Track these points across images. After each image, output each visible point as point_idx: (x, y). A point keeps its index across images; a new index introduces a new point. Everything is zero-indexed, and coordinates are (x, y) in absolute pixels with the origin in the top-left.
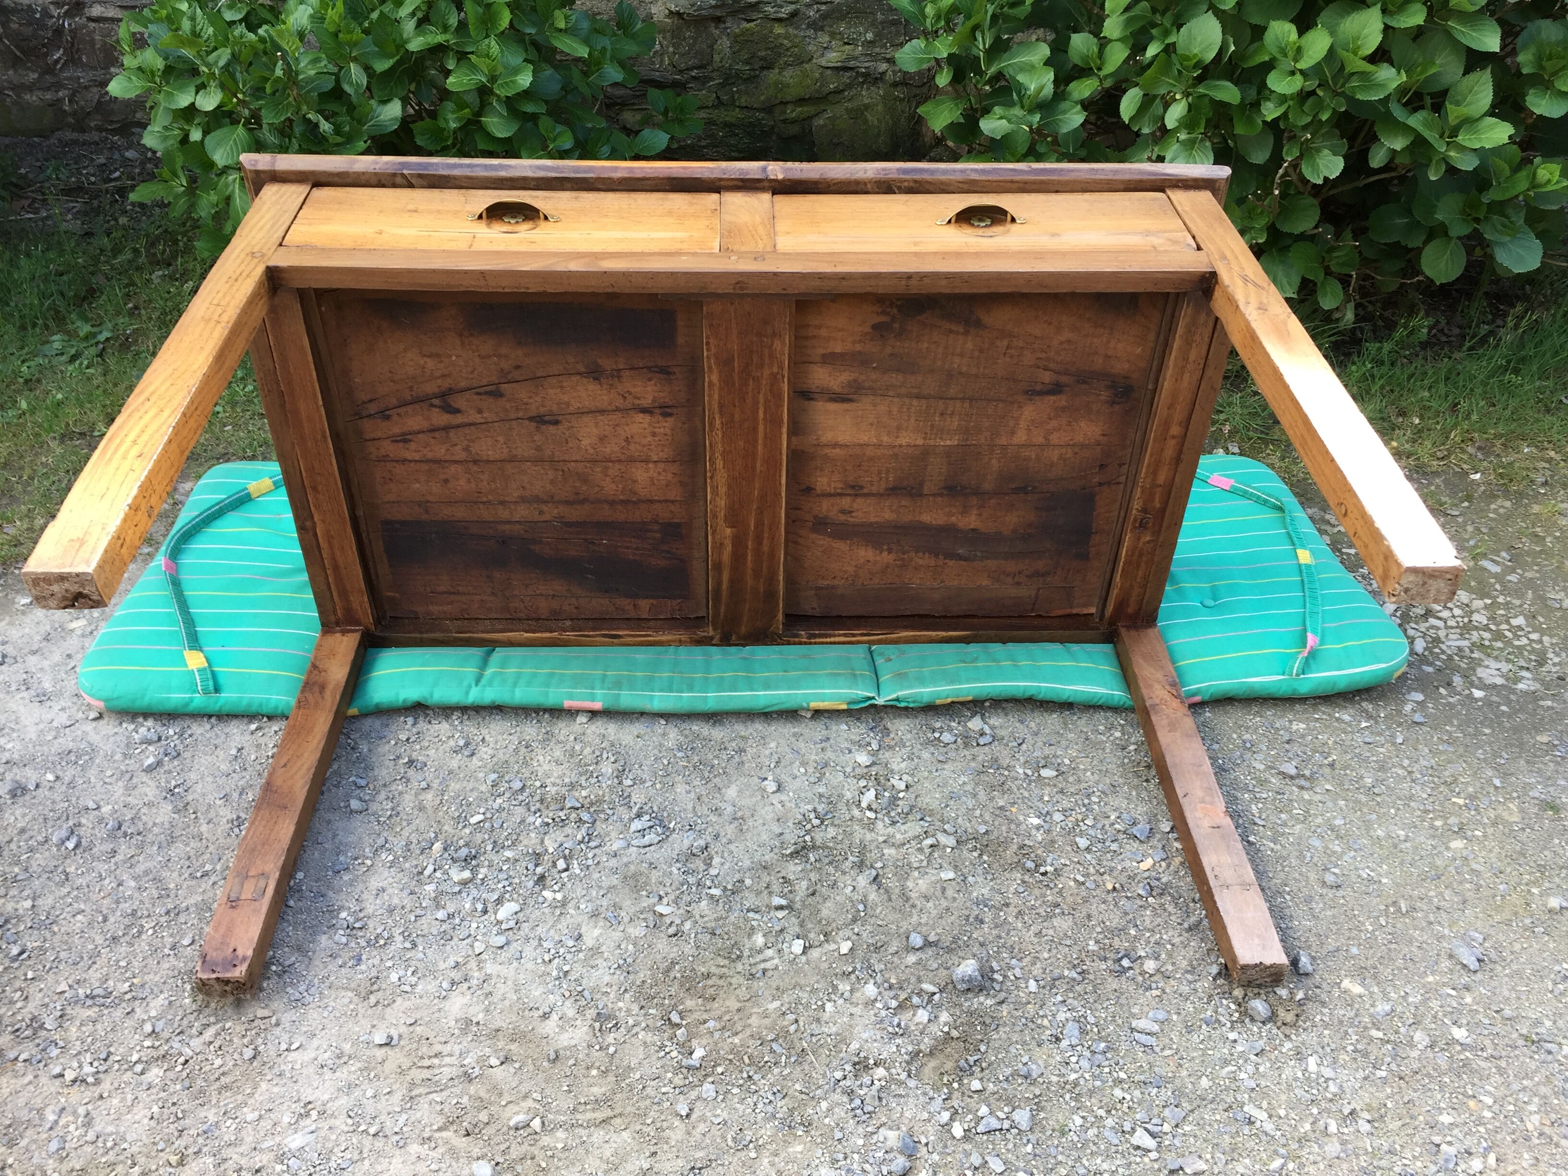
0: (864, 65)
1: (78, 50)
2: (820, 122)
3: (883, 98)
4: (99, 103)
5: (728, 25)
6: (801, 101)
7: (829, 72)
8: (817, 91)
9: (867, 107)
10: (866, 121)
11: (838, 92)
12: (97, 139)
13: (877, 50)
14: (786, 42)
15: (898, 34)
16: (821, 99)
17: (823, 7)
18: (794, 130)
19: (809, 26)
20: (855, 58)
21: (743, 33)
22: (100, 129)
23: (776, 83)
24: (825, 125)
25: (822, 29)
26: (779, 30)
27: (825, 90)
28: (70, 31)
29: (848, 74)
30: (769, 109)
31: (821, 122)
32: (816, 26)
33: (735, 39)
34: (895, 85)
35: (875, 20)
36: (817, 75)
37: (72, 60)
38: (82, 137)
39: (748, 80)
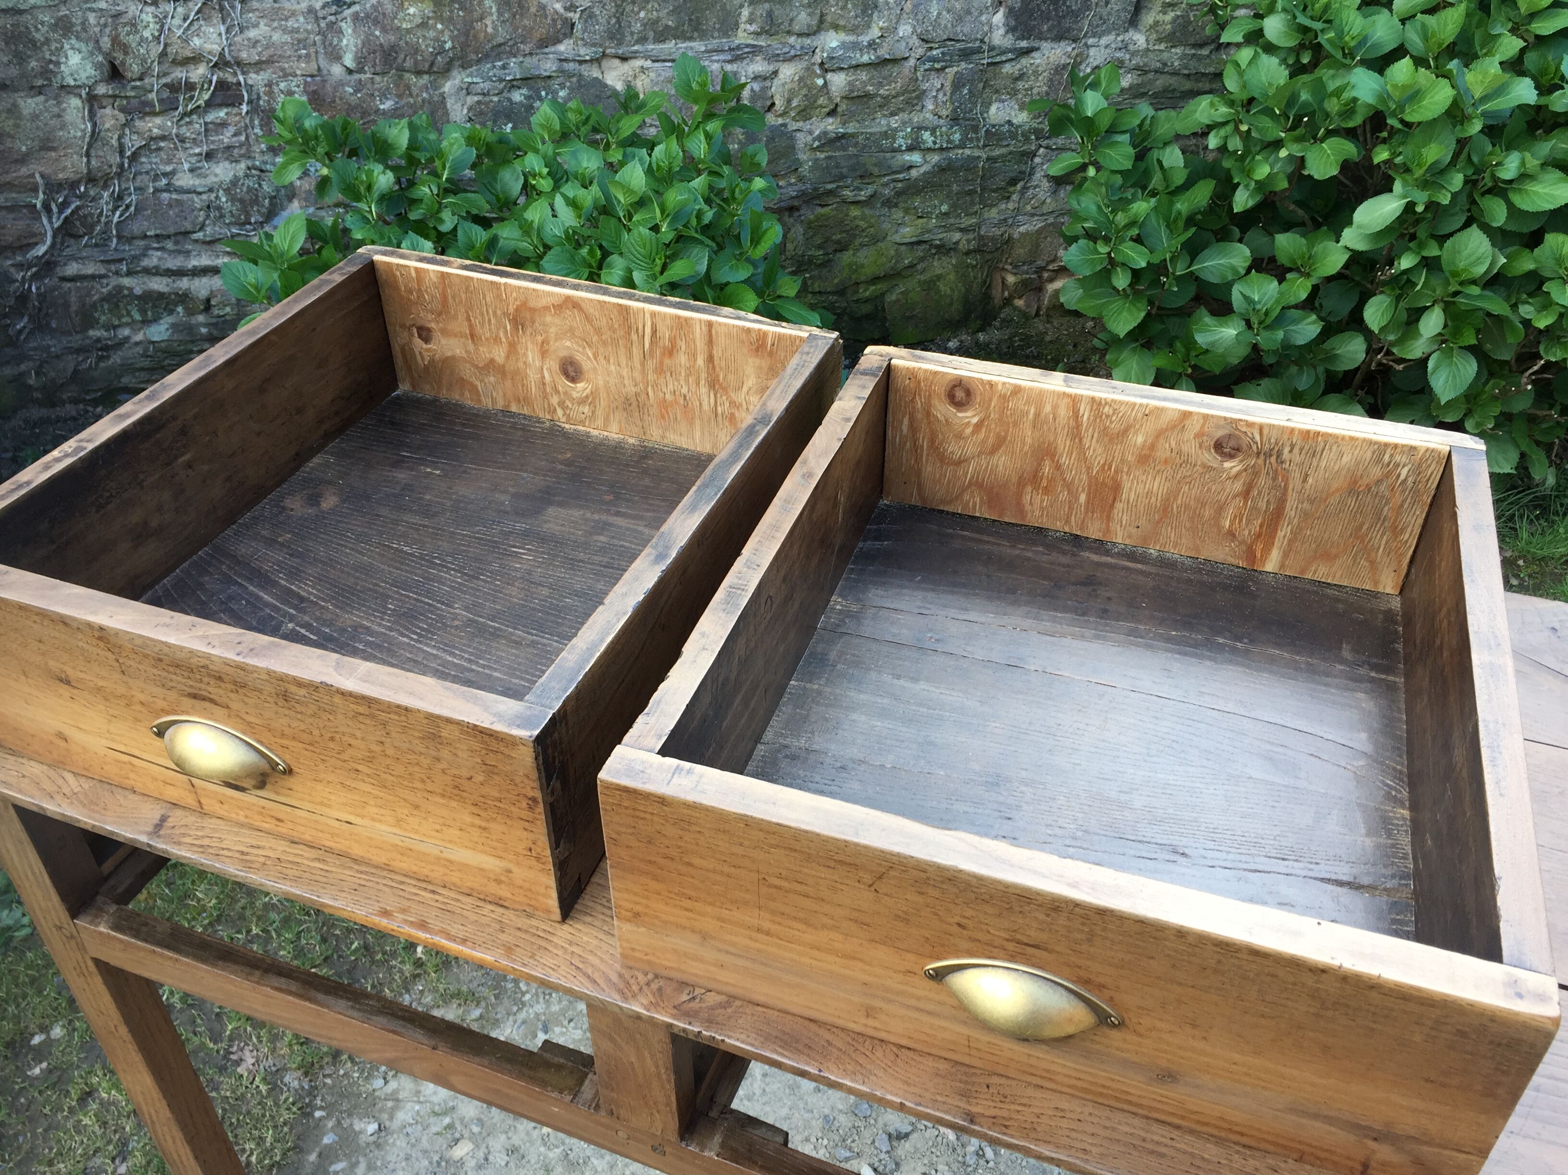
0: (938, 237)
1: (47, 314)
2: (892, 297)
3: (955, 266)
4: (76, 372)
5: (802, 212)
6: (875, 280)
7: (903, 248)
8: (892, 268)
9: (939, 277)
10: (938, 291)
11: (912, 266)
12: (74, 413)
13: (952, 221)
14: (862, 223)
15: (973, 203)
16: (893, 276)
17: (900, 185)
18: (866, 309)
19: (883, 204)
20: (929, 231)
21: (818, 219)
22: (75, 401)
23: (850, 265)
24: (898, 300)
25: (896, 205)
26: (855, 212)
27: (900, 266)
28: (39, 295)
29: (923, 246)
30: (841, 292)
31: (894, 297)
32: (889, 203)
33: (809, 225)
34: (968, 253)
35: (951, 191)
36: (892, 252)
37: (40, 326)
38: (53, 413)
39: (823, 265)
